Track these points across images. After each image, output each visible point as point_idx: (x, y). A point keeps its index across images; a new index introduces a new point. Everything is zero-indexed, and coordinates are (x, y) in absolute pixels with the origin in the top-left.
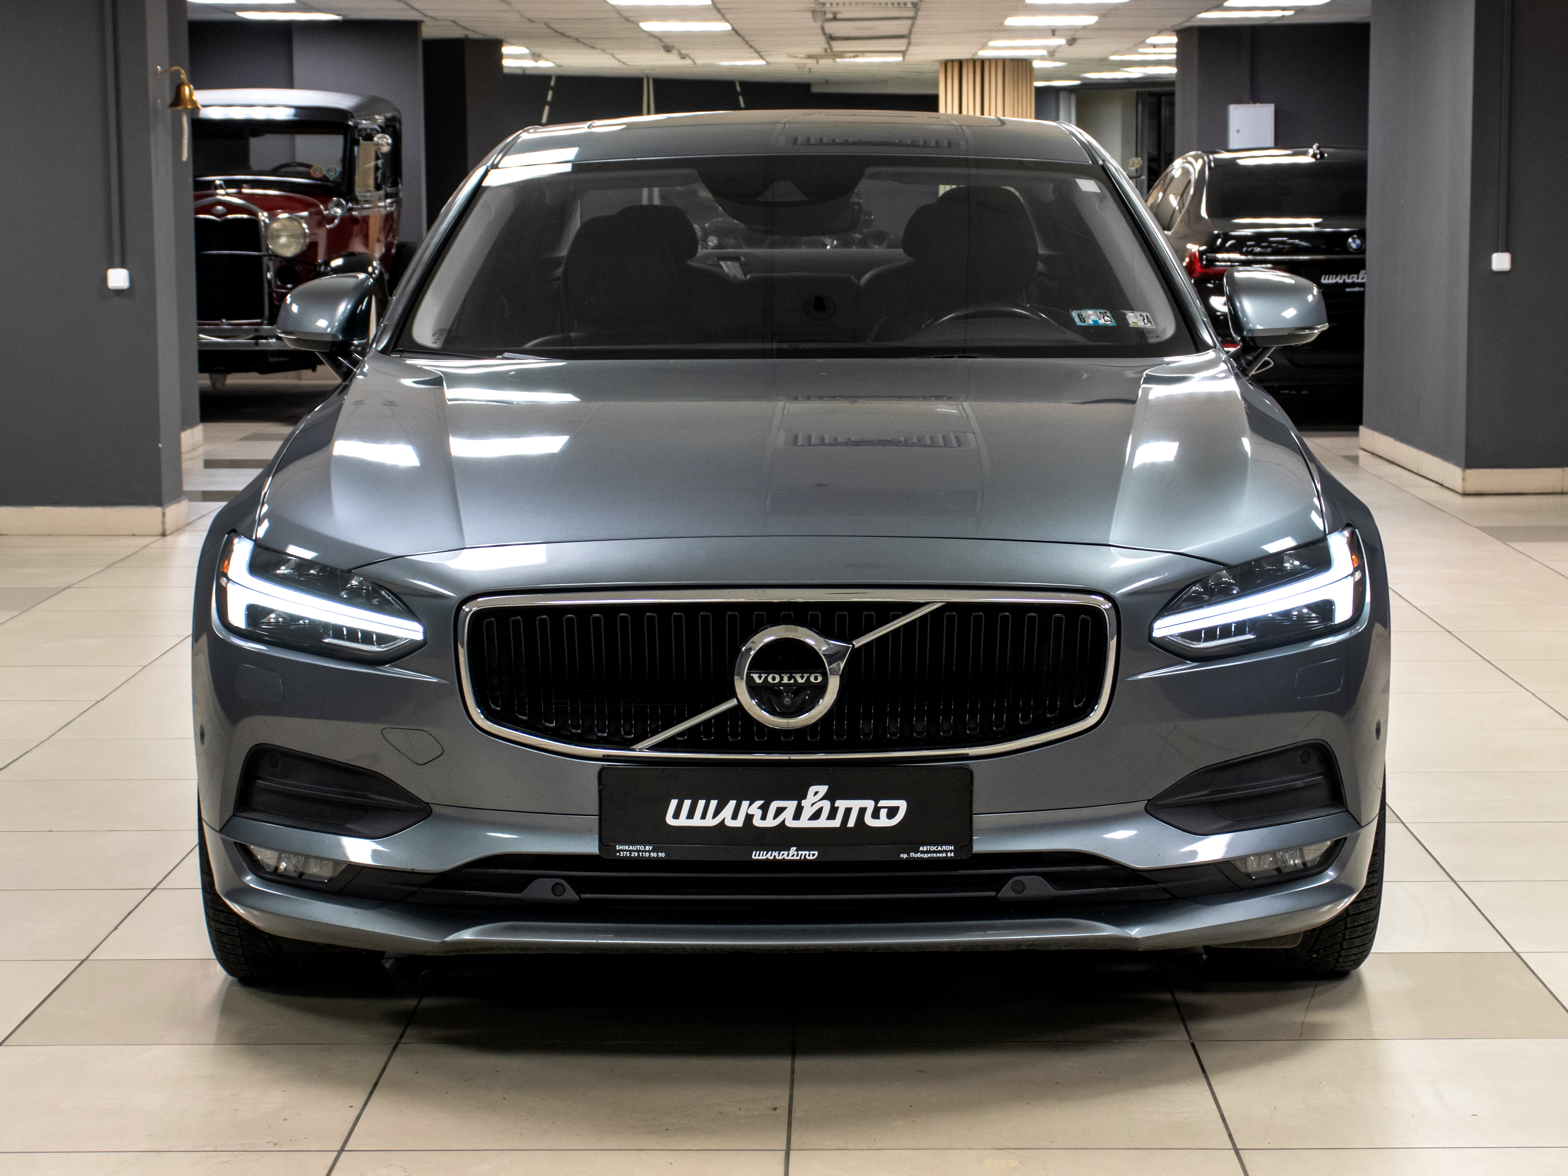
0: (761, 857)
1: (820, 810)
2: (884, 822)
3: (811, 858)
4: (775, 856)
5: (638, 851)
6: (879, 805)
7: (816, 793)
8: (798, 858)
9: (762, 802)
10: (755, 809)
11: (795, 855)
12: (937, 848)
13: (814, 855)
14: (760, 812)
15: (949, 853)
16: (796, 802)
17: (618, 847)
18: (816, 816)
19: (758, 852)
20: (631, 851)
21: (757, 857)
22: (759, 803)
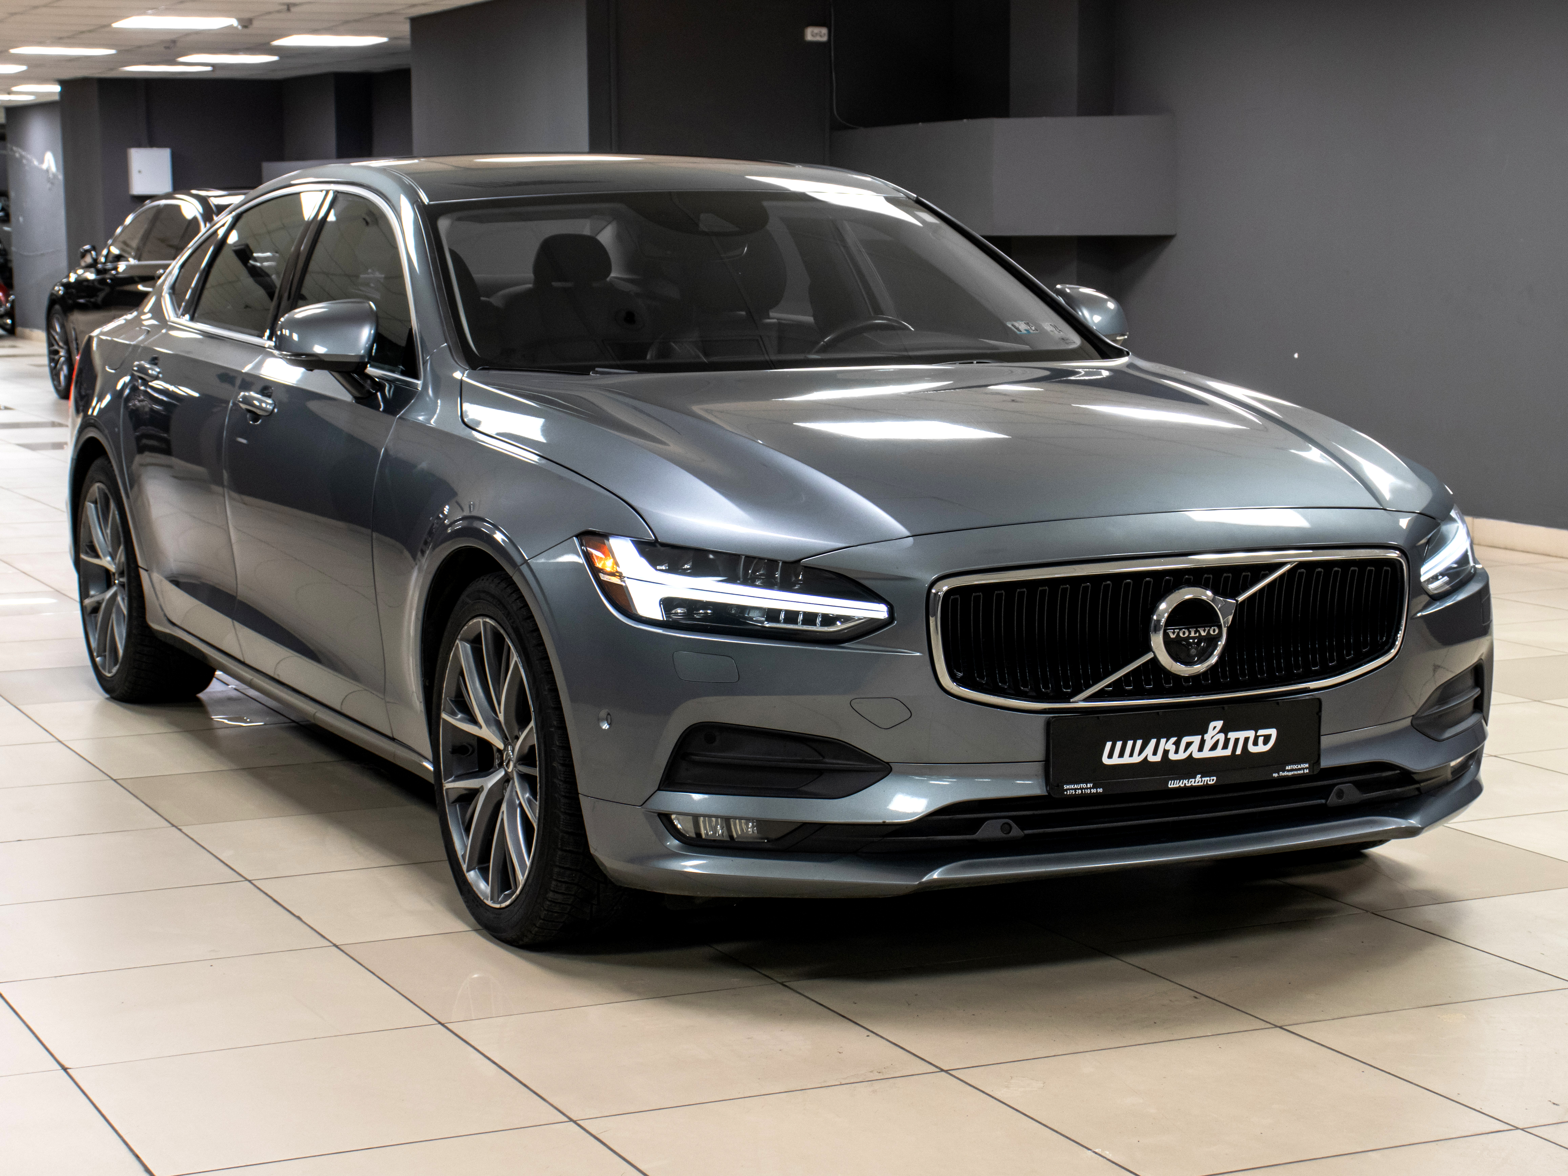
0: (1175, 786)
1: (1217, 742)
2: (1261, 748)
3: (1212, 783)
4: (1185, 784)
5: (1081, 789)
6: (1258, 734)
7: (1215, 728)
8: (1202, 784)
9: (1176, 738)
10: (1170, 746)
11: (1200, 781)
12: (1297, 767)
13: (1213, 780)
14: (1174, 747)
15: (1305, 770)
16: (1200, 736)
17: (1065, 787)
18: (1214, 747)
19: (1173, 782)
20: (1075, 789)
21: (1172, 786)
22: (1173, 740)
